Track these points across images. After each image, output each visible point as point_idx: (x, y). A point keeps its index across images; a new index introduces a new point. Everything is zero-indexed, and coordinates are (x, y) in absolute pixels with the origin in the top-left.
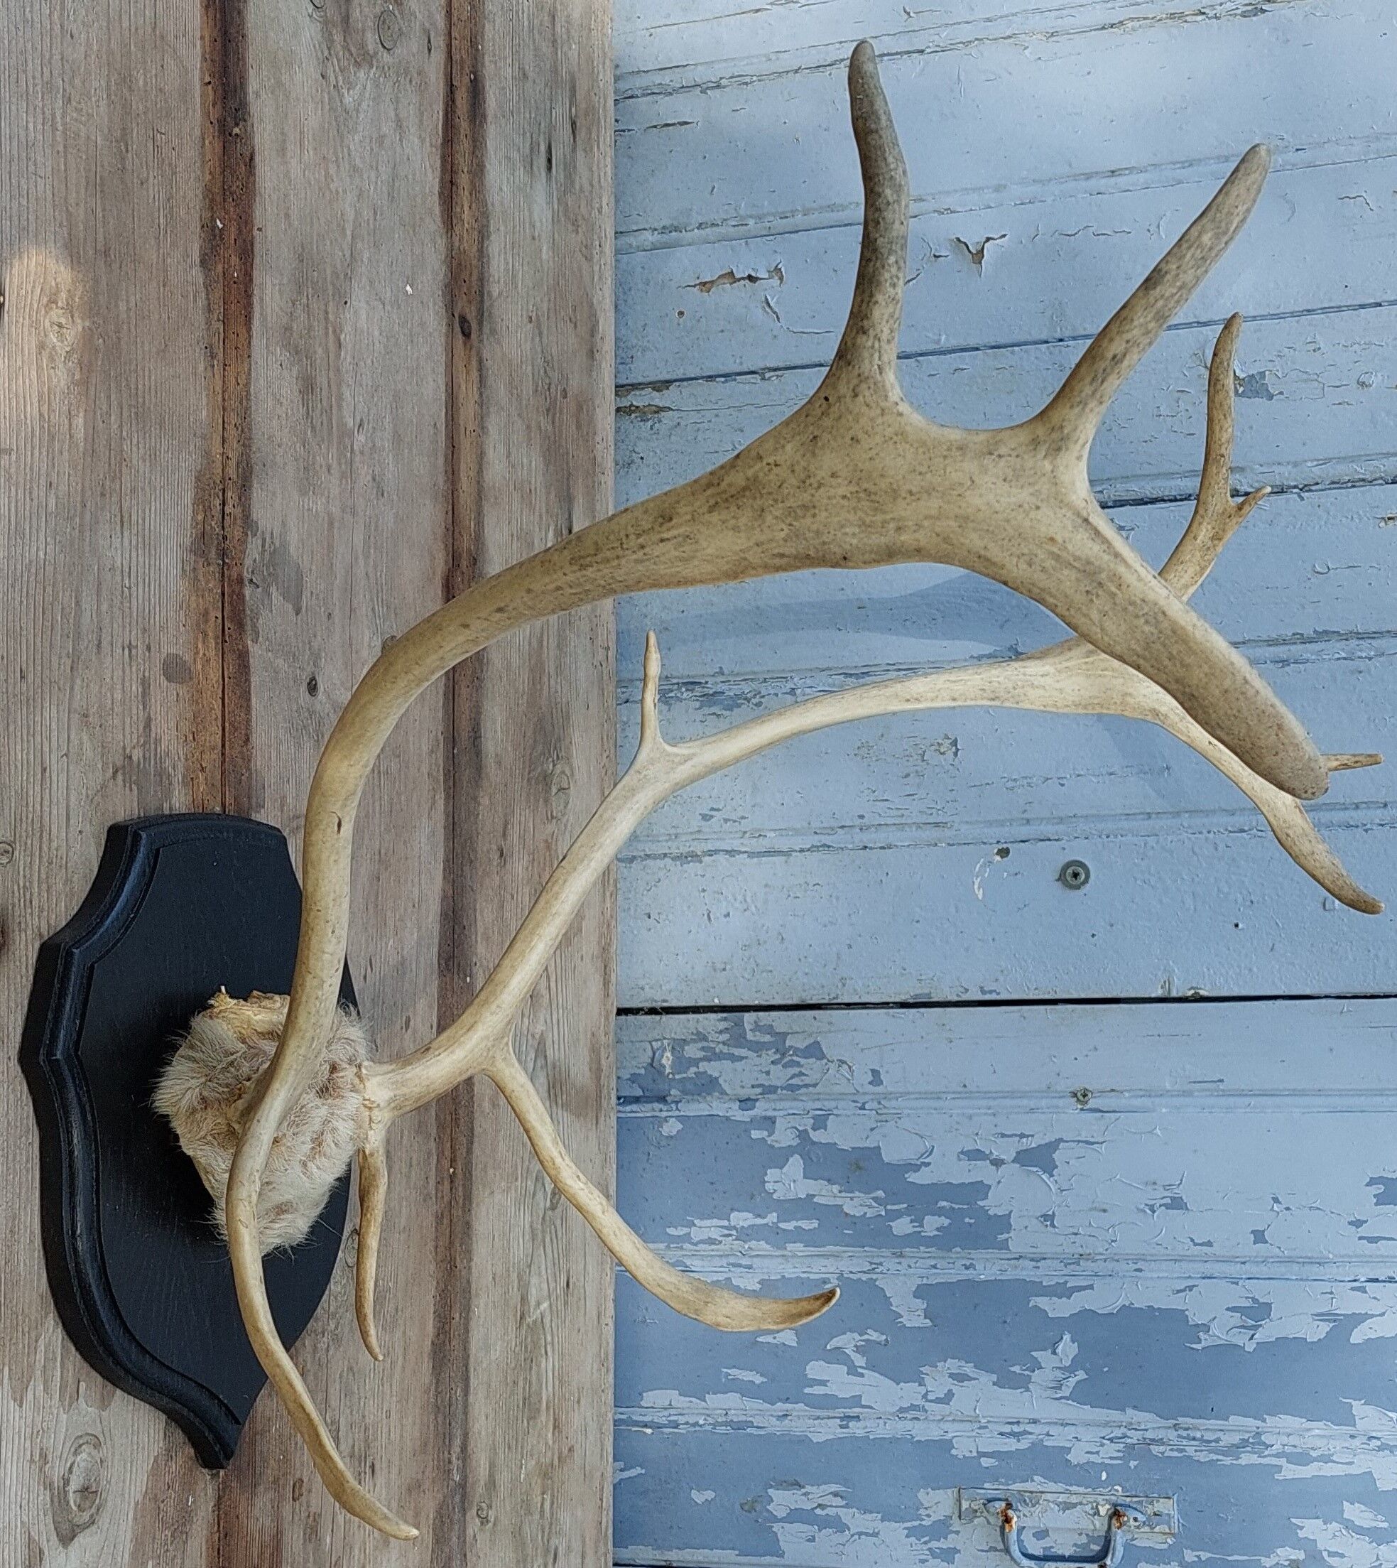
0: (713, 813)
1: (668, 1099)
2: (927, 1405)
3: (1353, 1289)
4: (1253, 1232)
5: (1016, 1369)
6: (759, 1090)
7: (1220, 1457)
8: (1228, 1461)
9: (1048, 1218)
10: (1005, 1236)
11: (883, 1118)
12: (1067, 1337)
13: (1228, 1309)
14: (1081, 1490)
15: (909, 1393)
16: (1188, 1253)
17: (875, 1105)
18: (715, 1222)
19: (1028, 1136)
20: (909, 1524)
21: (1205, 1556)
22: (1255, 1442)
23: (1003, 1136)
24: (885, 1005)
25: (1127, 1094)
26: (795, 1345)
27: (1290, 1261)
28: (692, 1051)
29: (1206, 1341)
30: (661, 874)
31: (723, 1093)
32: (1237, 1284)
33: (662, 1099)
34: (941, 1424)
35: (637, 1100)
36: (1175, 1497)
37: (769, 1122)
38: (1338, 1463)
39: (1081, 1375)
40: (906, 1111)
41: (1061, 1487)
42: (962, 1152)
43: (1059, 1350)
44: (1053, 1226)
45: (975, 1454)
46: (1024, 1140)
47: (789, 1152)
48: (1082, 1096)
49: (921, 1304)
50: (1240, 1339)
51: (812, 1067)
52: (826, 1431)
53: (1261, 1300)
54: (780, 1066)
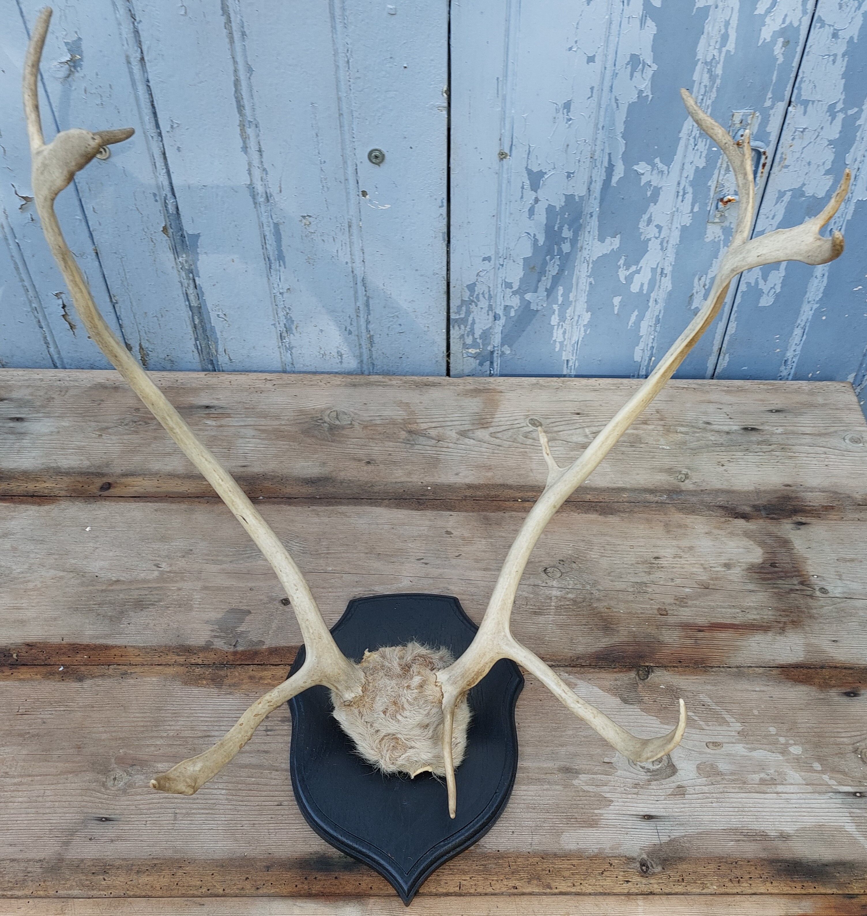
0: (348, 329)
1: (492, 350)
2: (662, 237)
3: (628, 4)
4: (588, 63)
5: (649, 193)
6: (490, 312)
7: (715, 85)
8: (718, 81)
9: (569, 175)
10: (577, 198)
11: (508, 256)
12: (635, 167)
13: (631, 79)
14: (720, 161)
15: (654, 246)
16: (596, 100)
17: (501, 259)
18: (555, 331)
19: (523, 185)
20: (722, 246)
21: (770, 95)
22: (710, 65)
23: (522, 197)
24: (448, 253)
25: (503, 131)
26: (621, 297)
27: (607, 41)
28: (469, 340)
29: (648, 92)
30: (380, 352)
31: (491, 328)
32: (617, 73)
33: (492, 353)
34: (672, 230)
35: (492, 363)
36: (734, 111)
37: (507, 308)
38: (731, 17)
39: (657, 160)
40: (506, 245)
41: (716, 172)
42: (530, 218)
43: (642, 171)
44: (573, 173)
45: (691, 215)
46: (525, 187)
47: (522, 299)
48: (502, 156)
49: (608, 240)
50: (649, 73)
51: (479, 289)
52: (667, 284)
53: (628, 60)
54: (479, 303)
